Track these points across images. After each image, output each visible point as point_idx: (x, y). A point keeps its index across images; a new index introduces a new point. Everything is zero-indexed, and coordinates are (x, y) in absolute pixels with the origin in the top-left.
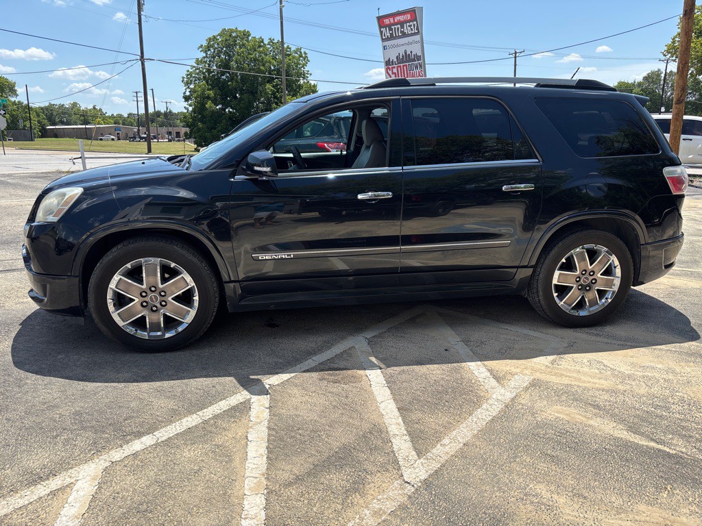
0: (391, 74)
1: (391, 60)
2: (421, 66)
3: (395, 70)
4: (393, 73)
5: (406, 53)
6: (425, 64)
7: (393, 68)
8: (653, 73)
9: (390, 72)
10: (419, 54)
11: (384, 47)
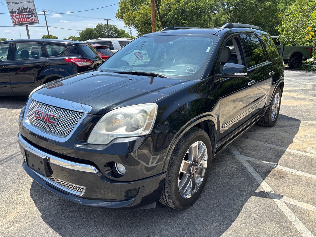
0: (15, 19)
1: (14, 11)
2: (35, 15)
3: (18, 17)
4: (16, 19)
5: (24, 7)
6: (37, 15)
7: (16, 16)
8: (99, 25)
9: (15, 18)
10: (33, 8)
11: (8, 3)
